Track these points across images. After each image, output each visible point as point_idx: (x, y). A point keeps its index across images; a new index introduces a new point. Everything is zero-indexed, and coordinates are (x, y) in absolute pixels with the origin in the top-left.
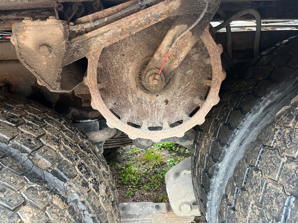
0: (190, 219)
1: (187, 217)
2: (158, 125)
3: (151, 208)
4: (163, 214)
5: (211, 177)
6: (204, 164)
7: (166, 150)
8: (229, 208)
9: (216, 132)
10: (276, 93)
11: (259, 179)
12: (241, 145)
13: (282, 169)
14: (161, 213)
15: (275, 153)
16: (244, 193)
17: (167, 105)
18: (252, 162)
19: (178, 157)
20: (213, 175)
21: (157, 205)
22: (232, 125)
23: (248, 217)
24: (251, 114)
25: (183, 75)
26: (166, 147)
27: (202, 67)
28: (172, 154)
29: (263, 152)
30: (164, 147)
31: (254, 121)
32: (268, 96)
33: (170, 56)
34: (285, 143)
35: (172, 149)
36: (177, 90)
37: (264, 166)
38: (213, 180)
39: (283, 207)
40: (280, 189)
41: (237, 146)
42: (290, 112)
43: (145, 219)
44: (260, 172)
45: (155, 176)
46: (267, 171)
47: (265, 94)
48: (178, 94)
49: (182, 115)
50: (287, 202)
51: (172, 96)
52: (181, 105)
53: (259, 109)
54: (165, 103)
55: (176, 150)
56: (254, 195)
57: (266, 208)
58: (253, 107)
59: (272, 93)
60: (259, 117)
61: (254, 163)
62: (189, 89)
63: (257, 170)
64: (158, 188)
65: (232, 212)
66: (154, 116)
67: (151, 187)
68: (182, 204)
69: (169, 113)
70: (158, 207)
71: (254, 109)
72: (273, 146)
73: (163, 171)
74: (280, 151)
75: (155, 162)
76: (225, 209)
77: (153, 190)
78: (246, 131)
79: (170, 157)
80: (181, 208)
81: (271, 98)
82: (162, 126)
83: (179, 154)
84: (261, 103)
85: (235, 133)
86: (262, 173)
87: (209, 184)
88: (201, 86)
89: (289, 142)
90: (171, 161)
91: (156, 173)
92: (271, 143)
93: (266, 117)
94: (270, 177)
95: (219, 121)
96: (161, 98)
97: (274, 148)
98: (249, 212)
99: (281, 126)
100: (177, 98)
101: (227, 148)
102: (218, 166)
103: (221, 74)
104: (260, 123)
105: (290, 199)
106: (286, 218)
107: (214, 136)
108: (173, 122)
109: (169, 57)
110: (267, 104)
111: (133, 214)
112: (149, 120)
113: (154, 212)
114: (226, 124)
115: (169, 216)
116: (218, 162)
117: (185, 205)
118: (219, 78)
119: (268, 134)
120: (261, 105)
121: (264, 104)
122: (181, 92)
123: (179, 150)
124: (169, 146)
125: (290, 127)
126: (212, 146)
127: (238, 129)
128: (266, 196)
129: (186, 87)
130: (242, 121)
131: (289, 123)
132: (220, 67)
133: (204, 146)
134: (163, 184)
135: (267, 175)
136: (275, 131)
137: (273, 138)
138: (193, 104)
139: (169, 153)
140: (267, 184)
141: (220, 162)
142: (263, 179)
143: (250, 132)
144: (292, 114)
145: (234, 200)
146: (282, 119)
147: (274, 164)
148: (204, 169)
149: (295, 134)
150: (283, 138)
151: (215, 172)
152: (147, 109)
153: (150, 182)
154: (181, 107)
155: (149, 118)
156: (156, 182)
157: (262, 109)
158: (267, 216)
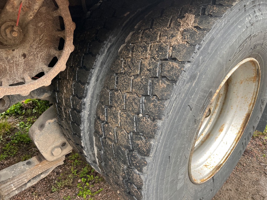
0: (62, 159)
1: (59, 158)
2: (19, 81)
3: (23, 167)
4: (36, 166)
5: (80, 111)
6: (70, 104)
7: (11, 116)
8: (103, 124)
9: (75, 76)
10: (113, 37)
11: (120, 96)
12: (97, 80)
13: (132, 84)
14: (35, 166)
15: (126, 76)
16: (112, 109)
17: (26, 59)
18: (112, 87)
19: (27, 119)
20: (81, 110)
21: (27, 162)
22: (88, 66)
23: (119, 122)
24: (100, 56)
25: (35, 27)
26: (11, 113)
27: (51, 20)
28: (20, 118)
29: (117, 78)
30: (7, 114)
31: (102, 61)
32: (108, 40)
33: (23, 7)
34: (130, 67)
35: (18, 114)
36: (33, 43)
37: (121, 86)
38: (82, 114)
39: (140, 105)
40: (135, 95)
41: (95, 82)
42: (127, 47)
43: (21, 177)
44: (119, 91)
45: (9, 143)
46: (124, 88)
47: (106, 39)
48: (35, 47)
49: (42, 67)
50: (141, 101)
51: (29, 49)
52: (39, 57)
53: (104, 50)
54: (23, 58)
55: (22, 113)
56: (119, 107)
57: (129, 110)
58: (100, 50)
59: (110, 37)
60: (105, 57)
61: (114, 87)
62: (44, 41)
63: (117, 90)
64: (16, 153)
65: (107, 125)
66: (14, 72)
67: (8, 154)
68: (53, 149)
69: (29, 67)
70: (29, 163)
71: (101, 51)
72: (123, 72)
73: (16, 136)
74: (128, 73)
75: (4, 131)
76: (100, 127)
77: (12, 156)
78: (99, 69)
79: (19, 121)
80: (53, 153)
81: (110, 41)
82: (23, 81)
83: (27, 116)
84: (105, 46)
85: (91, 72)
86: (121, 91)
87: (80, 117)
88: (54, 38)
89: (132, 66)
90: (21, 124)
91: (8, 140)
92: (121, 70)
93: (110, 56)
94: (127, 91)
95: (74, 67)
96: (18, 53)
97: (123, 73)
98: (119, 118)
99: (124, 58)
100: (34, 50)
101: (87, 85)
102: (84, 101)
103: (72, 25)
104: (107, 62)
105: (142, 99)
106: (143, 110)
107: (74, 79)
108: (34, 74)
109: (22, 9)
110: (108, 46)
111: (6, 179)
112: (8, 77)
113: (27, 168)
114: (81, 67)
115: (43, 165)
116: (84, 98)
117: (56, 149)
118: (71, 28)
119: (117, 65)
120: (105, 48)
121: (106, 46)
122: (37, 44)
123: (25, 112)
124: (13, 111)
125: (130, 57)
126: (74, 88)
127: (93, 69)
128: (127, 103)
129: (41, 39)
130: (95, 62)
131: (129, 55)
132: (70, 18)
133: (66, 90)
134: (20, 147)
135: (124, 91)
136: (121, 62)
137: (121, 67)
138: (49, 55)
139: (16, 118)
140: (126, 97)
141: (85, 97)
142: (123, 94)
143: (101, 69)
144: (129, 49)
145: (105, 117)
146: (123, 53)
147: (127, 83)
148: (72, 109)
149: (134, 61)
150: (128, 65)
151: (83, 106)
152: (4, 66)
153: (6, 150)
154: (39, 60)
155: (8, 75)
156: (12, 148)
157: (106, 50)
158: (131, 115)
